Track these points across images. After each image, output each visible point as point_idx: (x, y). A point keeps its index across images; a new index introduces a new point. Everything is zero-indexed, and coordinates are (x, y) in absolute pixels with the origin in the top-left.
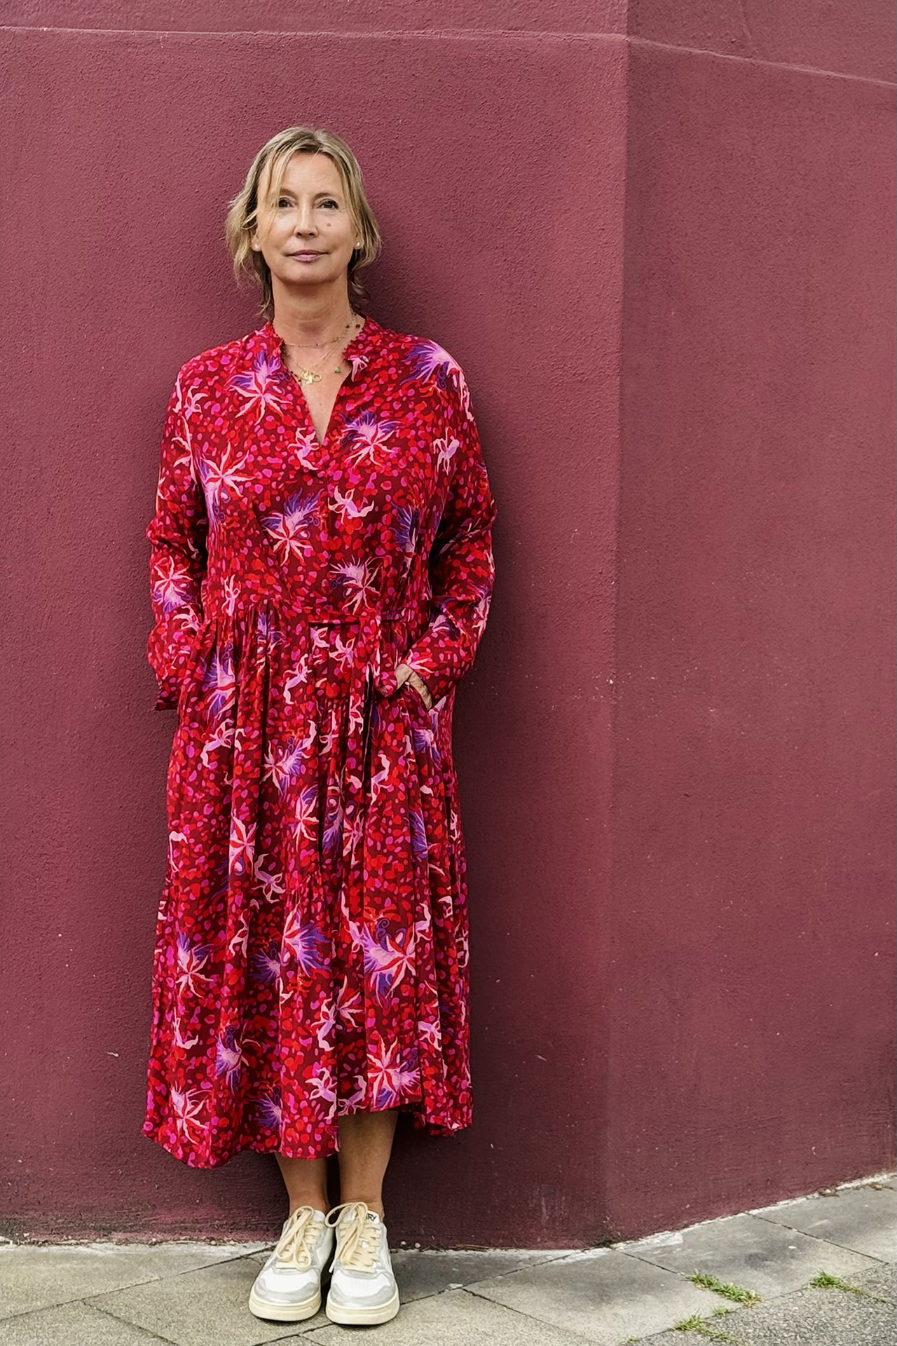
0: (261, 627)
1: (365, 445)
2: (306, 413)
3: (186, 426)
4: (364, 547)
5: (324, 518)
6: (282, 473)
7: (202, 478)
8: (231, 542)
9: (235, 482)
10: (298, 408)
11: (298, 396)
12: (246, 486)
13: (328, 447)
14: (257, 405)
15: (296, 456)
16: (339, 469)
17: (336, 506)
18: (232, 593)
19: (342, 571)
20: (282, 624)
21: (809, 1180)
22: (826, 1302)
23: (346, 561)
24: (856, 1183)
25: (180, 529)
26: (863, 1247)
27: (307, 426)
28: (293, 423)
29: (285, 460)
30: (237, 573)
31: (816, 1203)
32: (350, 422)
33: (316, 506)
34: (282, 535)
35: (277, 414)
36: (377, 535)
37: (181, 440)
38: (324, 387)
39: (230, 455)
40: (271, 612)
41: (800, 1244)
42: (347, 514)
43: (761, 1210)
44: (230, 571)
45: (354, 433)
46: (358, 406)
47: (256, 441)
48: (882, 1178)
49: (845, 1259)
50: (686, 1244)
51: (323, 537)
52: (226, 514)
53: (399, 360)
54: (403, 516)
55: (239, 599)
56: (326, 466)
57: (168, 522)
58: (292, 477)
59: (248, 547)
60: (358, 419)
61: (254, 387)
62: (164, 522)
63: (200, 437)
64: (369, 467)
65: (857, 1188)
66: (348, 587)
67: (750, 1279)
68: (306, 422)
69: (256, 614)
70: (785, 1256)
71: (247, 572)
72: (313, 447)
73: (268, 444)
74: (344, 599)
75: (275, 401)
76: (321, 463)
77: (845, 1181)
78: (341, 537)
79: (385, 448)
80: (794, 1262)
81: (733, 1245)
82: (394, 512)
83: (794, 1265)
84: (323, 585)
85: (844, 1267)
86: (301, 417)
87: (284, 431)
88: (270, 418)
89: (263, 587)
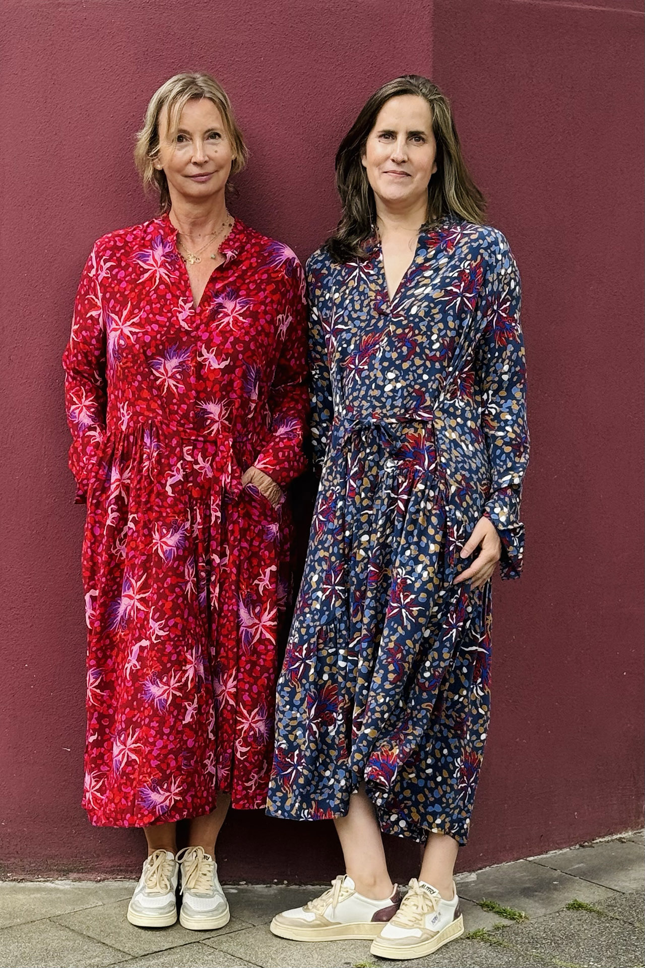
0: (147, 440)
1: (227, 315)
2: (188, 287)
3: (98, 287)
4: (221, 390)
5: (194, 366)
6: (165, 329)
7: (108, 327)
8: (126, 377)
9: (131, 332)
10: (183, 282)
11: (184, 274)
12: (139, 336)
13: (200, 314)
14: (153, 276)
15: (177, 317)
16: (206, 331)
17: (203, 358)
18: (125, 414)
19: (204, 406)
20: (162, 438)
21: (572, 836)
22: (576, 919)
23: (208, 400)
24: (607, 839)
25: (89, 363)
26: (607, 882)
27: (188, 297)
28: (178, 293)
29: (169, 319)
30: (129, 400)
31: (576, 852)
32: (217, 297)
33: (188, 357)
34: (163, 374)
35: (167, 284)
36: (231, 382)
37: (94, 297)
38: (202, 267)
39: (130, 311)
40: (154, 429)
41: (562, 881)
42: (210, 366)
43: (536, 857)
44: (124, 398)
45: (221, 306)
46: (226, 284)
47: (150, 303)
48: (628, 835)
49: (592, 891)
50: (479, 880)
51: (192, 380)
52: (123, 356)
53: (260, 251)
54: (250, 371)
55: (131, 419)
56: (197, 328)
57: (80, 358)
58: (172, 332)
59: (138, 381)
60: (223, 295)
61: (151, 262)
62: (77, 357)
63: (108, 295)
64: (228, 332)
65: (608, 842)
66: (208, 418)
67: (522, 905)
68: (187, 294)
69: (143, 432)
70: (550, 889)
71: (137, 400)
72: (191, 312)
73: (158, 306)
74: (204, 427)
75: (166, 274)
76: (194, 325)
77: (600, 837)
78: (205, 382)
79: (241, 318)
80: (556, 893)
81: (513, 881)
82: (244, 367)
83: (556, 895)
84: (191, 415)
85: (591, 896)
86: (183, 289)
87: (171, 297)
88: (162, 287)
89: (148, 411)
